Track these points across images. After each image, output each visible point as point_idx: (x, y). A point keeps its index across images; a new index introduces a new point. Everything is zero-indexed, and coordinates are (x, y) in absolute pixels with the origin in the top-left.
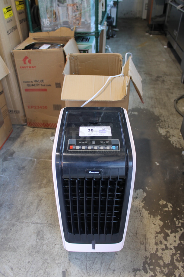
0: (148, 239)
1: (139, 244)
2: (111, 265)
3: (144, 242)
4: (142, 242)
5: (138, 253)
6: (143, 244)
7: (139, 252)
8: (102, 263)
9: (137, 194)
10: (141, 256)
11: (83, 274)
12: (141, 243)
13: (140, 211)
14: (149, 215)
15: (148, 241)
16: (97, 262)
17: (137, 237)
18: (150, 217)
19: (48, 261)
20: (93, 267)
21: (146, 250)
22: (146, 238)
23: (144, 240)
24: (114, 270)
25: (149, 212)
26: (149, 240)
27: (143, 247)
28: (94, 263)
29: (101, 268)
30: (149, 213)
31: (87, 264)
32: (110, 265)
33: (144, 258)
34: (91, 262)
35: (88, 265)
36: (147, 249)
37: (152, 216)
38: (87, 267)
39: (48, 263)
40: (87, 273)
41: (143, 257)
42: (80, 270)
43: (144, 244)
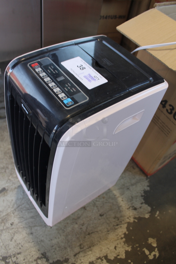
0: (91, 250)
1: (78, 244)
2: (36, 228)
3: (85, 248)
4: (82, 246)
5: (65, 248)
6: (81, 248)
7: (69, 249)
8: (32, 217)
9: (140, 208)
10: (65, 254)
11: (11, 206)
12: (80, 245)
13: (120, 223)
14: (123, 236)
15: (88, 251)
16: (31, 212)
17: (85, 237)
18: (122, 238)
19: (7, 171)
20: (24, 212)
21: (75, 255)
22: (90, 247)
23: (87, 247)
24: (32, 233)
25: (127, 233)
26: (90, 252)
27: (77, 250)
28: (29, 209)
29: (26, 219)
30: (125, 234)
31: (23, 204)
32: (35, 226)
33: (64, 258)
34: (28, 206)
35: (23, 206)
36: (77, 256)
37: (124, 239)
38: (20, 207)
39: (5, 171)
40: (15, 210)
41: (66, 257)
42: (14, 201)
43: (82, 250)
